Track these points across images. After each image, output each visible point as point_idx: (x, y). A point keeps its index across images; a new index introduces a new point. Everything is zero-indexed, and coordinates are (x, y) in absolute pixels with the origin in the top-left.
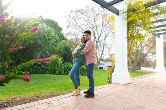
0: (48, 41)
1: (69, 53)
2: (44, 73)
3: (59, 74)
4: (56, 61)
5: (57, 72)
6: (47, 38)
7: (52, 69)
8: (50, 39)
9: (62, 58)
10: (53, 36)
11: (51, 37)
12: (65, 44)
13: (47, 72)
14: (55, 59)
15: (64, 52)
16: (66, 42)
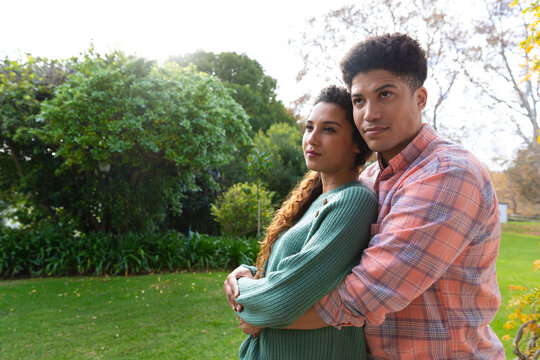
0: (191, 136)
2: (195, 267)
4: (247, 207)
6: (186, 123)
7: (224, 250)
8: (201, 127)
9: (273, 194)
10: (217, 114)
11: (207, 119)
12: (283, 139)
13: (205, 263)
14: (241, 200)
15: (279, 171)
16: (287, 132)
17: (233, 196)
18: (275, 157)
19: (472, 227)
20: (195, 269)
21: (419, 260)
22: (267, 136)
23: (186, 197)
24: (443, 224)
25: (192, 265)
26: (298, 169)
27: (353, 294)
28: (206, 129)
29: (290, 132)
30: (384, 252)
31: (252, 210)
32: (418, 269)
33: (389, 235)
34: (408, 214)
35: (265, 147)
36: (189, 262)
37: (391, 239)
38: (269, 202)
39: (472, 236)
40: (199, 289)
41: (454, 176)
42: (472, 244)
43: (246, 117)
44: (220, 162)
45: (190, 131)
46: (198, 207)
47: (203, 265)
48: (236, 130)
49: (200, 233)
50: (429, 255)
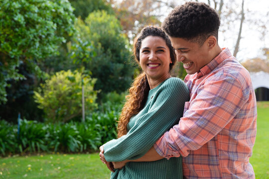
0: (24, 30)
1: (120, 62)
2: (27, 151)
3: (84, 152)
4: (70, 94)
5: (75, 143)
6: (19, 18)
7: (53, 134)
8: (33, 21)
9: (94, 81)
10: (47, 8)
11: (38, 13)
12: (102, 28)
13: (36, 147)
14: (65, 87)
15: (100, 59)
16: (106, 21)
17: (55, 84)
18: (96, 45)
19: (235, 110)
20: (27, 153)
21: (206, 125)
22: (86, 24)
23: (10, 86)
24: (220, 107)
25: (24, 149)
26: (117, 56)
27: (172, 139)
28: (38, 23)
29: (109, 21)
30: (189, 120)
31: (77, 97)
32: (205, 130)
33: (193, 111)
34: (204, 100)
35: (85, 35)
36: (20, 147)
37: (193, 113)
38: (91, 88)
39: (235, 114)
40: (36, 169)
41: (229, 82)
42: (235, 118)
43: (71, 9)
44: (51, 53)
45: (24, 26)
46: (19, 95)
47: (34, 149)
48: (63, 22)
49: (28, 119)
50: (211, 123)
